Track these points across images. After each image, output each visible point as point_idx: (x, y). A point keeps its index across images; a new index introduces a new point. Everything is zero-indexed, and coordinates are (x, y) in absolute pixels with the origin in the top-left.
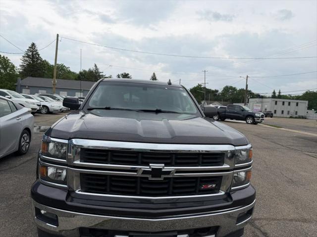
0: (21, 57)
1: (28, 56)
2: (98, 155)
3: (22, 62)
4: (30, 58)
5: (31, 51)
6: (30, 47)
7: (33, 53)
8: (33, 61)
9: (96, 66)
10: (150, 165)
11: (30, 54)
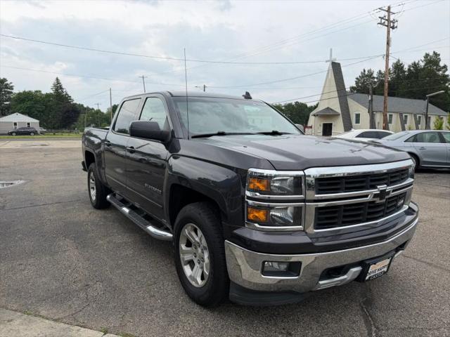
2: (329, 184)
10: (378, 187)
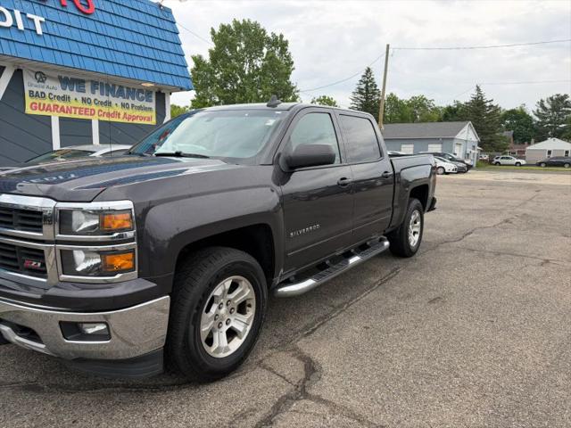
0: (351, 95)
1: (360, 91)
3: (352, 102)
4: (362, 94)
5: (365, 83)
6: (364, 76)
7: (367, 86)
8: (367, 98)
9: (478, 89)
11: (363, 86)
